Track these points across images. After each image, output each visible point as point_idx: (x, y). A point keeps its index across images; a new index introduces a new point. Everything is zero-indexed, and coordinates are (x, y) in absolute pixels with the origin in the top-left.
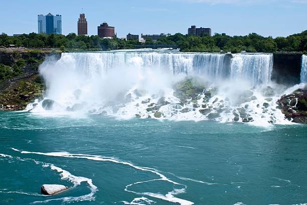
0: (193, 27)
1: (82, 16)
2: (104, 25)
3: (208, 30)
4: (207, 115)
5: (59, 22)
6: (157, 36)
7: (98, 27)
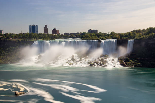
0: (90, 30)
1: (46, 26)
2: (55, 29)
3: (96, 31)
4: (89, 64)
5: (38, 28)
6: (76, 33)
7: (52, 30)
